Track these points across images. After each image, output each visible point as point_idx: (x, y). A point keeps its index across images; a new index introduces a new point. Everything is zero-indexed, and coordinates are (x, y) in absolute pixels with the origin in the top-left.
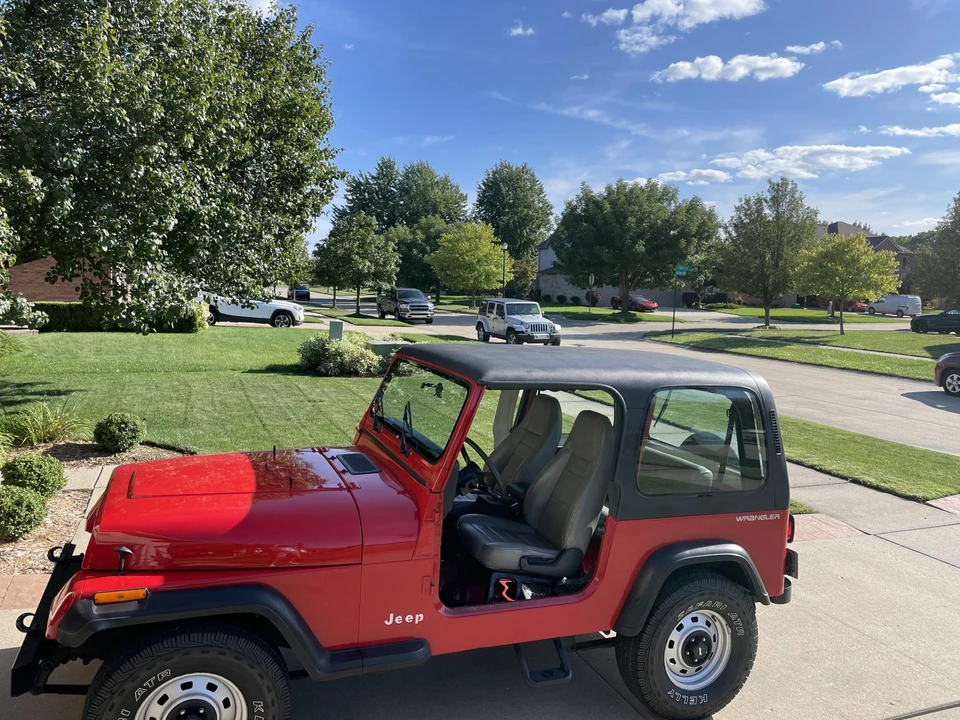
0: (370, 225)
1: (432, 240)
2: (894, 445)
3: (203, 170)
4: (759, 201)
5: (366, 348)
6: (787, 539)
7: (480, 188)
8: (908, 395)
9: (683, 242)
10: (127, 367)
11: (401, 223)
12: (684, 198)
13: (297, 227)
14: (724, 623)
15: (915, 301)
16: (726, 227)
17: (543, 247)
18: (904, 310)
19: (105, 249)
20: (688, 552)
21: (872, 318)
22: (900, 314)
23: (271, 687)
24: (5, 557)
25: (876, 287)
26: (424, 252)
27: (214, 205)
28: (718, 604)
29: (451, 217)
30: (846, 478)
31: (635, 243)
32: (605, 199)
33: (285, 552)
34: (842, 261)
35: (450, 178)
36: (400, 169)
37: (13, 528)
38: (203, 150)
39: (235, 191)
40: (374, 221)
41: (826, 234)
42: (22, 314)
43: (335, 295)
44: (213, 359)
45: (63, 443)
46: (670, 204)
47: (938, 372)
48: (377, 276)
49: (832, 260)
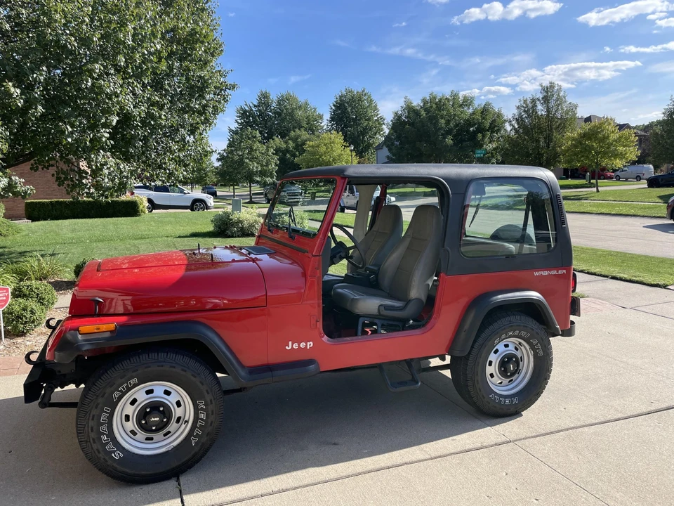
0: (255, 137)
1: (300, 147)
2: (639, 256)
3: (133, 83)
4: (533, 101)
5: (259, 217)
6: (571, 289)
7: (331, 109)
8: (647, 227)
9: (480, 135)
10: (94, 238)
11: (277, 137)
12: (478, 104)
13: (203, 123)
14: (528, 347)
15: (649, 168)
16: (511, 121)
17: (379, 147)
18: (641, 175)
19: (70, 140)
20: (500, 296)
21: (618, 183)
22: (638, 178)
23: (209, 391)
24: (18, 346)
25: (621, 156)
26: (294, 156)
27: (143, 108)
28: (523, 333)
29: (312, 130)
30: (607, 277)
31: (445, 138)
32: (422, 108)
33: (211, 302)
34: (596, 139)
35: (309, 102)
36: (274, 97)
37: (22, 326)
38: (132, 68)
39: (157, 98)
40: (258, 134)
41: (583, 123)
42: (16, 187)
43: (234, 192)
44: (153, 231)
45: (53, 280)
46: (469, 108)
47: (669, 210)
48: (263, 173)
49: (590, 139)
